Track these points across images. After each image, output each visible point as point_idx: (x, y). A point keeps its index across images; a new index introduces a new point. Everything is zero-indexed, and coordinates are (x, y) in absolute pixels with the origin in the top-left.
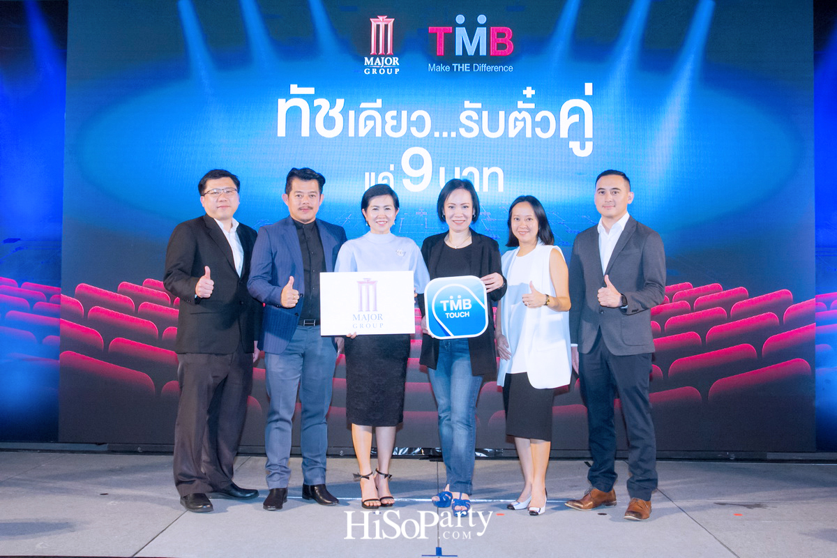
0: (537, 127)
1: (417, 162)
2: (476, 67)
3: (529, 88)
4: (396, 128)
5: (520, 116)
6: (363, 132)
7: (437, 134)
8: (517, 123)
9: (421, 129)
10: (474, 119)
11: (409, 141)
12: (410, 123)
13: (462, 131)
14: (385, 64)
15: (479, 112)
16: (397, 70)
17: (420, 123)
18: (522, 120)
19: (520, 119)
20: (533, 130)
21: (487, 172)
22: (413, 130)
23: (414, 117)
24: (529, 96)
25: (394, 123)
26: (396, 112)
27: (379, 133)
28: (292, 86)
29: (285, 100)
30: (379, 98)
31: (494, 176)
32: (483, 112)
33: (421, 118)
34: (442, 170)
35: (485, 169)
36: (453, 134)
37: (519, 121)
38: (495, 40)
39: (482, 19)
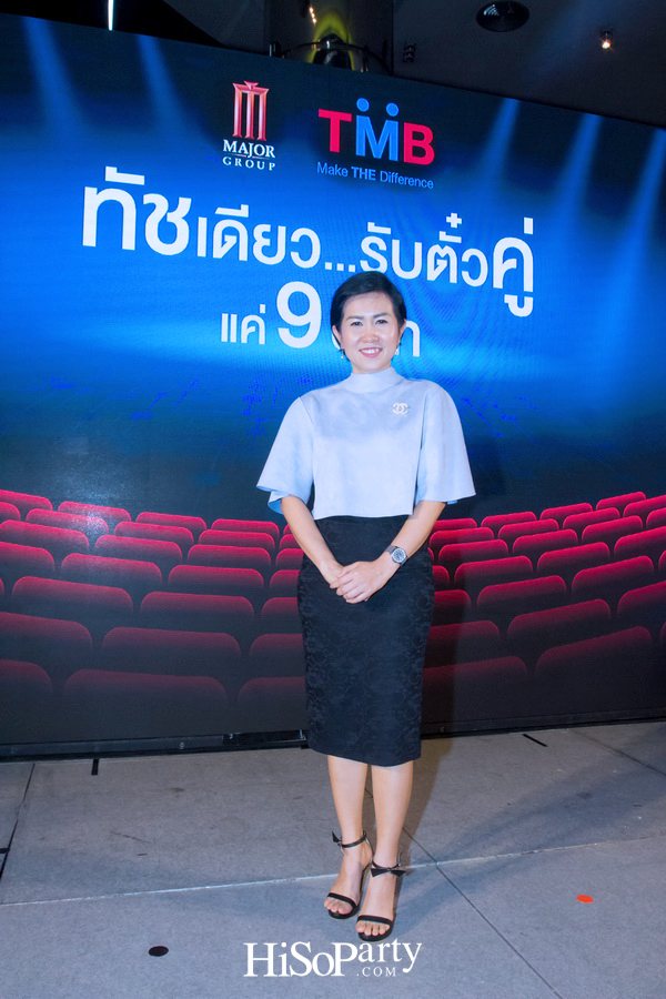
0: (465, 270)
1: (299, 304)
2: (384, 175)
3: (454, 215)
4: (270, 251)
6: (219, 252)
8: (439, 261)
9: (306, 256)
10: (380, 249)
11: (288, 272)
12: (290, 246)
13: (364, 264)
14: (254, 154)
15: (388, 240)
16: (272, 166)
18: (444, 258)
20: (459, 273)
22: (295, 256)
23: (296, 237)
24: (454, 225)
25: (267, 242)
26: (269, 226)
27: (243, 256)
29: (96, 189)
32: (394, 241)
36: (352, 269)
37: (440, 258)
38: (410, 143)
39: (393, 109)
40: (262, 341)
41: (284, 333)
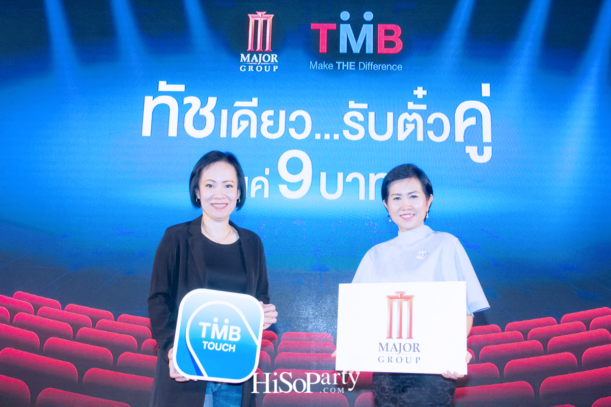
0: (430, 130)
1: (295, 166)
2: (362, 65)
3: (420, 89)
4: (273, 129)
5: (410, 118)
6: (236, 133)
7: (318, 136)
8: (407, 125)
9: (300, 130)
10: (359, 120)
11: (287, 143)
12: (288, 124)
13: (346, 133)
14: (262, 61)
15: (365, 113)
16: (275, 68)
17: (299, 124)
18: (412, 122)
19: (410, 120)
20: (425, 134)
22: (292, 132)
23: (293, 118)
24: (420, 96)
25: (271, 123)
26: (273, 111)
27: (253, 134)
28: (160, 82)
29: (152, 97)
30: (255, 97)
32: (370, 113)
33: (300, 119)
34: (323, 175)
35: (372, 175)
36: (336, 137)
37: (409, 122)
38: (382, 38)
39: (368, 16)
40: (266, 195)
41: (283, 189)
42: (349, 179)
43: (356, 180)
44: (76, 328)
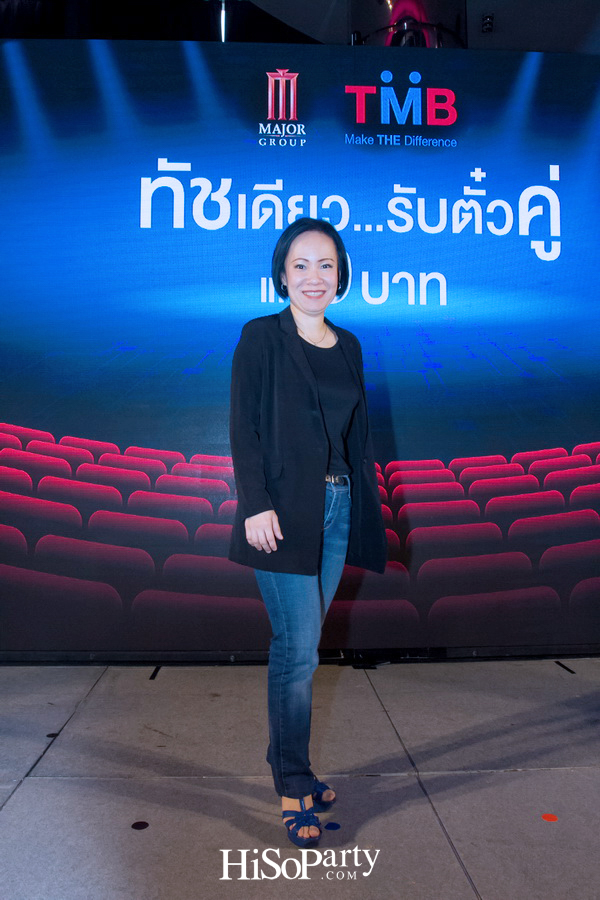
2: (408, 140)
5: (467, 206)
7: (357, 228)
8: (464, 214)
9: (335, 220)
10: (406, 208)
12: (321, 212)
13: (391, 224)
14: (286, 133)
15: (413, 199)
16: (303, 142)
17: (334, 213)
19: (467, 209)
20: (484, 224)
21: (424, 278)
23: (326, 204)
24: (478, 179)
25: (300, 211)
26: (302, 196)
27: (279, 225)
28: (159, 160)
31: (433, 285)
32: (419, 200)
33: (336, 207)
34: (365, 275)
35: (422, 275)
36: (380, 228)
37: (465, 211)
38: (433, 107)
39: (415, 77)
42: (396, 279)
43: (404, 281)
44: (74, 464)
